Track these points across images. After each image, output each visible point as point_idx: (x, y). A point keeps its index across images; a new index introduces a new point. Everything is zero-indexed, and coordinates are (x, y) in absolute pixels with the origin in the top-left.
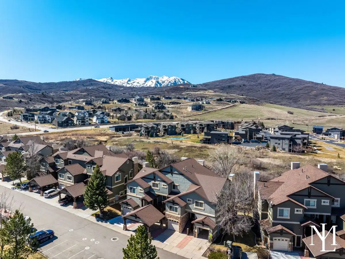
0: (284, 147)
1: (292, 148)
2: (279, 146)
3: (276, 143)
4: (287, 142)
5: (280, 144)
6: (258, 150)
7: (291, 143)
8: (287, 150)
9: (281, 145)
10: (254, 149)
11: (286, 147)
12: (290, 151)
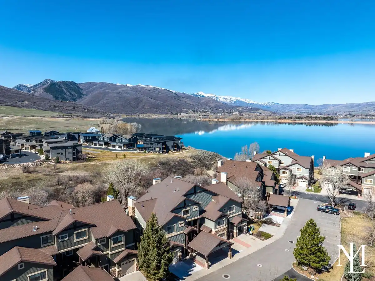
0: (67, 156)
1: (77, 156)
2: (62, 156)
3: (58, 154)
4: (71, 150)
5: (62, 153)
6: (41, 165)
7: (75, 151)
8: (71, 158)
9: (64, 154)
10: (35, 164)
11: (71, 156)
12: (74, 159)
